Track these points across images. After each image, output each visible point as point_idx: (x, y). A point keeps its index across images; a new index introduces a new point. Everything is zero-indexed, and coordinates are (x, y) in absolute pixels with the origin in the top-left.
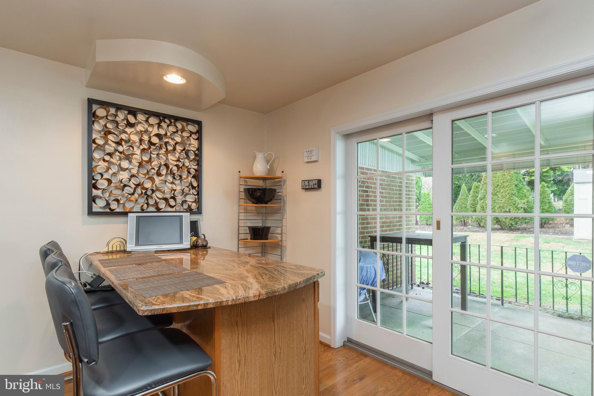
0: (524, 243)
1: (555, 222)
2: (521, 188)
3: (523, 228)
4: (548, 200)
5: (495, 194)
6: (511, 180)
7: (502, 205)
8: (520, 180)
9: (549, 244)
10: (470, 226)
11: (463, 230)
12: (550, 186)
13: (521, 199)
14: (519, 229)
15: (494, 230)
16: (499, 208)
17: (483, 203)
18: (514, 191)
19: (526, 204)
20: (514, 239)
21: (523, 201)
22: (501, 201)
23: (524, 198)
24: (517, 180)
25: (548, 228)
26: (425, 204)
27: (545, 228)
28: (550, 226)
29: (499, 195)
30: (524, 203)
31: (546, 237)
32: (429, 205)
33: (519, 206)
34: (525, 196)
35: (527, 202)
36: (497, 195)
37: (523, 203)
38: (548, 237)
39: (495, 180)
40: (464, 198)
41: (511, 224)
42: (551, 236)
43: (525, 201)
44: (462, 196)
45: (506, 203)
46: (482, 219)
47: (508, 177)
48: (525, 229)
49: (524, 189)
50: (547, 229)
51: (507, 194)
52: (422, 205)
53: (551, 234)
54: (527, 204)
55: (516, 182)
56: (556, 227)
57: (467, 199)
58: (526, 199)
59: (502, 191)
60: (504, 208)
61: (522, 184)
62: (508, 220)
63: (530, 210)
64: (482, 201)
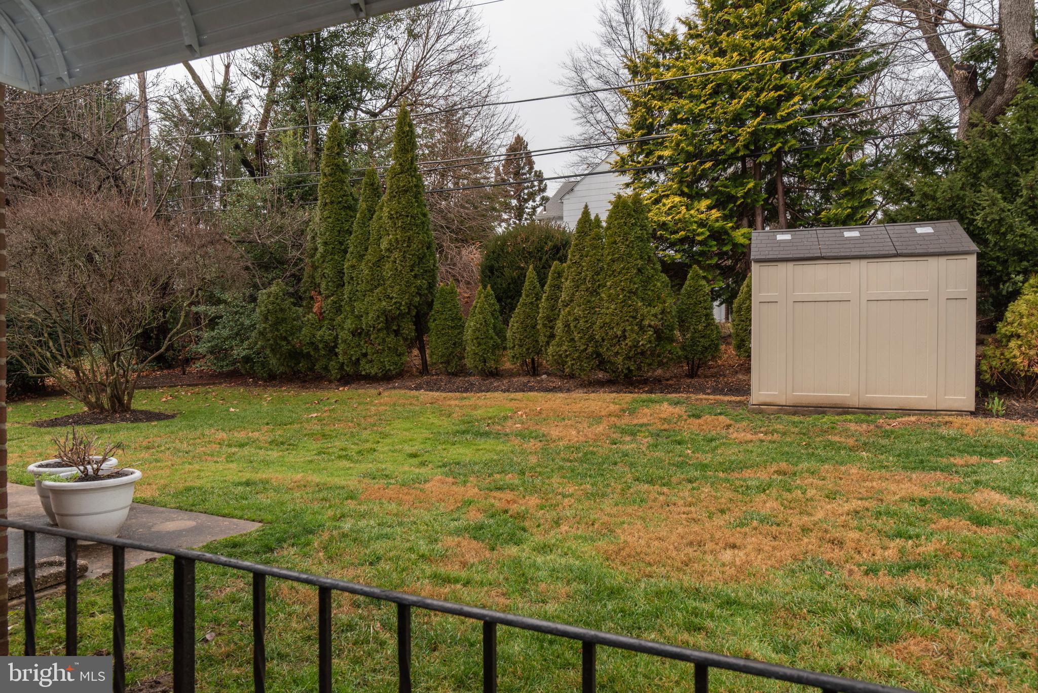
0: (645, 420)
1: (720, 362)
2: (650, 278)
3: (655, 379)
4: (705, 309)
5: (595, 291)
6: (630, 255)
7: (607, 321)
8: (649, 257)
9: (697, 421)
10: (544, 376)
11: (525, 385)
12: (710, 277)
13: (650, 305)
14: (645, 382)
15: (594, 386)
16: (601, 327)
17: (569, 313)
18: (635, 284)
19: (660, 316)
20: (628, 409)
21: (653, 311)
22: (608, 308)
23: (655, 303)
24: (642, 258)
25: (706, 377)
26: (443, 317)
27: (699, 377)
28: (708, 373)
29: (603, 295)
30: (655, 316)
31: (697, 400)
32: (452, 320)
33: (644, 323)
34: (659, 298)
35: (663, 312)
36: (598, 294)
37: (653, 315)
38: (701, 399)
39: (595, 254)
40: (531, 303)
41: (628, 368)
42: (707, 397)
43: (657, 310)
44: (527, 296)
45: (617, 315)
46: (567, 356)
47: (623, 248)
48: (660, 381)
49: (658, 280)
50: (701, 380)
51: (620, 292)
52: (435, 320)
53: (709, 391)
54: (662, 319)
55: (640, 263)
56: (721, 375)
57: (537, 306)
58: (661, 305)
59: (608, 284)
60: (613, 328)
61: (653, 268)
62: (621, 358)
63: (668, 332)
64: (567, 309)
